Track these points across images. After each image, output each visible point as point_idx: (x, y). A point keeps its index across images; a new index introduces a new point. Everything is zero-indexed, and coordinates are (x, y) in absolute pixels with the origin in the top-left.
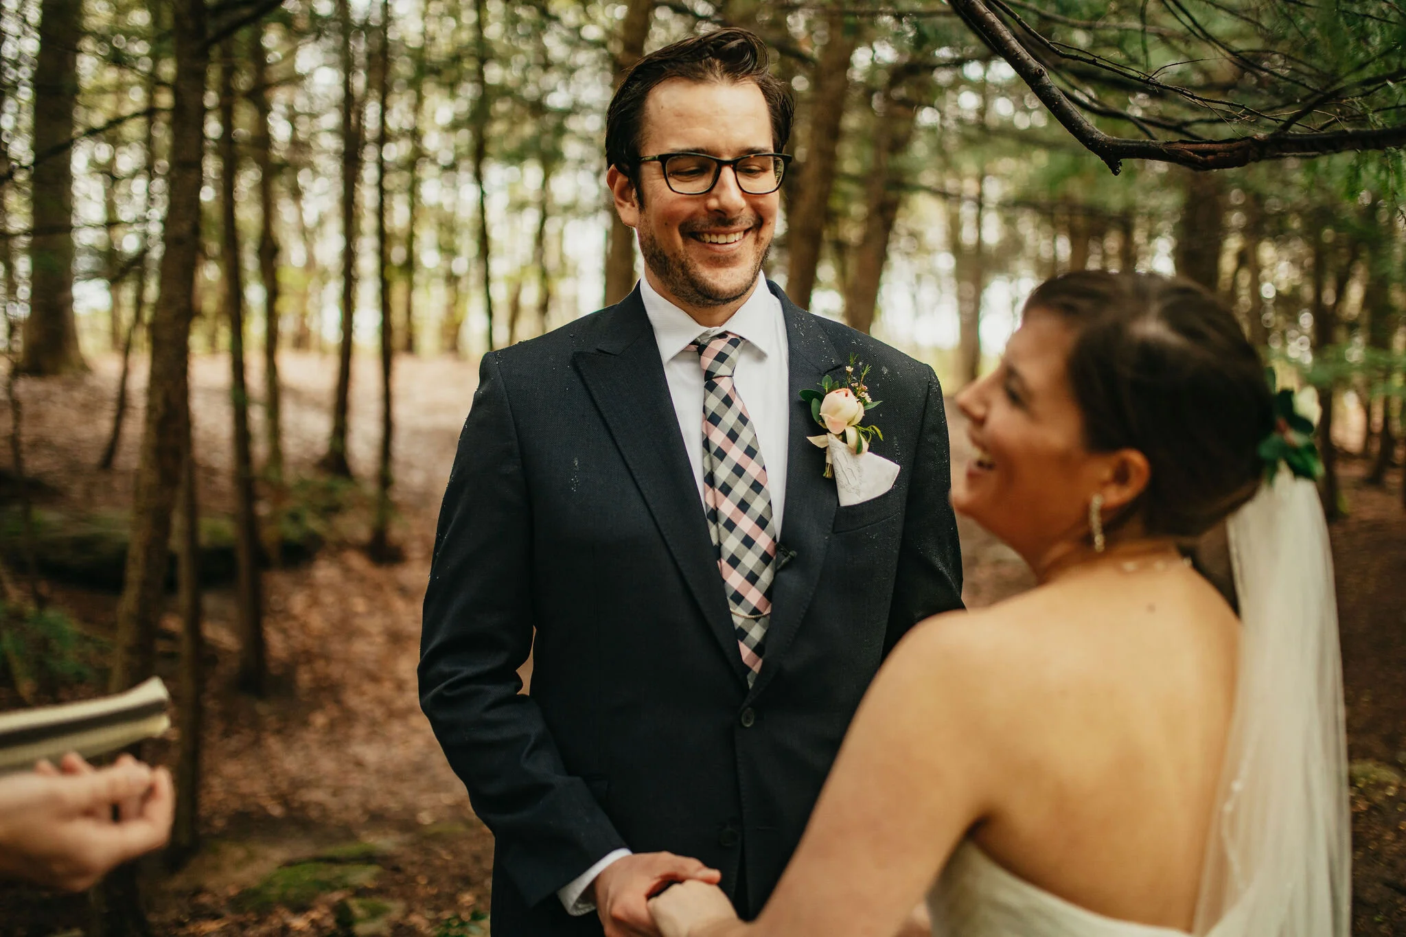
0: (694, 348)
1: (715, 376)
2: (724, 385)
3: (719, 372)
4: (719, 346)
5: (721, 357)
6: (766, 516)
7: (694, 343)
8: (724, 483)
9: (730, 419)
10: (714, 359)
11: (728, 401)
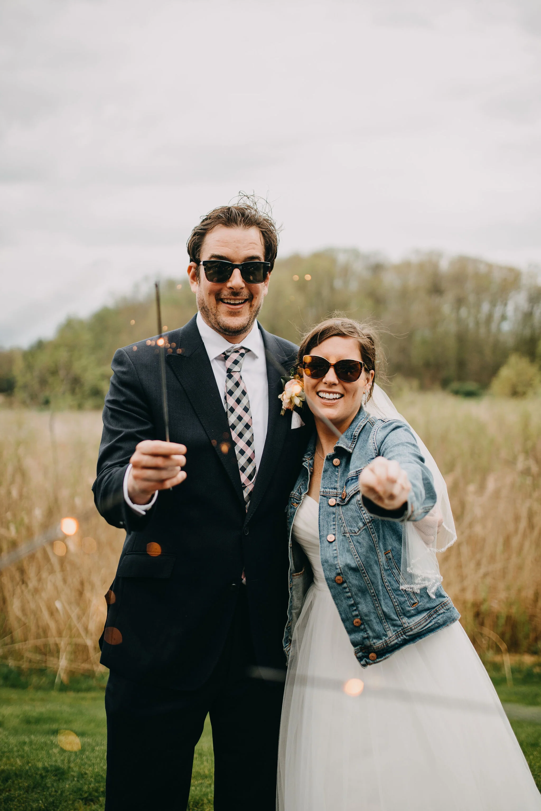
0: (223, 356)
1: (232, 371)
2: (236, 377)
3: (234, 370)
4: (235, 356)
5: (236, 362)
6: (251, 441)
7: (224, 353)
8: (233, 424)
9: (237, 393)
10: (233, 363)
11: (237, 384)
